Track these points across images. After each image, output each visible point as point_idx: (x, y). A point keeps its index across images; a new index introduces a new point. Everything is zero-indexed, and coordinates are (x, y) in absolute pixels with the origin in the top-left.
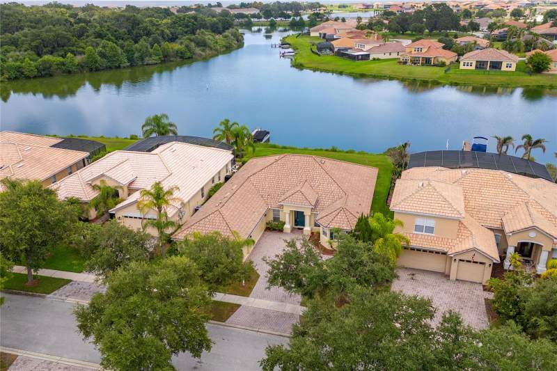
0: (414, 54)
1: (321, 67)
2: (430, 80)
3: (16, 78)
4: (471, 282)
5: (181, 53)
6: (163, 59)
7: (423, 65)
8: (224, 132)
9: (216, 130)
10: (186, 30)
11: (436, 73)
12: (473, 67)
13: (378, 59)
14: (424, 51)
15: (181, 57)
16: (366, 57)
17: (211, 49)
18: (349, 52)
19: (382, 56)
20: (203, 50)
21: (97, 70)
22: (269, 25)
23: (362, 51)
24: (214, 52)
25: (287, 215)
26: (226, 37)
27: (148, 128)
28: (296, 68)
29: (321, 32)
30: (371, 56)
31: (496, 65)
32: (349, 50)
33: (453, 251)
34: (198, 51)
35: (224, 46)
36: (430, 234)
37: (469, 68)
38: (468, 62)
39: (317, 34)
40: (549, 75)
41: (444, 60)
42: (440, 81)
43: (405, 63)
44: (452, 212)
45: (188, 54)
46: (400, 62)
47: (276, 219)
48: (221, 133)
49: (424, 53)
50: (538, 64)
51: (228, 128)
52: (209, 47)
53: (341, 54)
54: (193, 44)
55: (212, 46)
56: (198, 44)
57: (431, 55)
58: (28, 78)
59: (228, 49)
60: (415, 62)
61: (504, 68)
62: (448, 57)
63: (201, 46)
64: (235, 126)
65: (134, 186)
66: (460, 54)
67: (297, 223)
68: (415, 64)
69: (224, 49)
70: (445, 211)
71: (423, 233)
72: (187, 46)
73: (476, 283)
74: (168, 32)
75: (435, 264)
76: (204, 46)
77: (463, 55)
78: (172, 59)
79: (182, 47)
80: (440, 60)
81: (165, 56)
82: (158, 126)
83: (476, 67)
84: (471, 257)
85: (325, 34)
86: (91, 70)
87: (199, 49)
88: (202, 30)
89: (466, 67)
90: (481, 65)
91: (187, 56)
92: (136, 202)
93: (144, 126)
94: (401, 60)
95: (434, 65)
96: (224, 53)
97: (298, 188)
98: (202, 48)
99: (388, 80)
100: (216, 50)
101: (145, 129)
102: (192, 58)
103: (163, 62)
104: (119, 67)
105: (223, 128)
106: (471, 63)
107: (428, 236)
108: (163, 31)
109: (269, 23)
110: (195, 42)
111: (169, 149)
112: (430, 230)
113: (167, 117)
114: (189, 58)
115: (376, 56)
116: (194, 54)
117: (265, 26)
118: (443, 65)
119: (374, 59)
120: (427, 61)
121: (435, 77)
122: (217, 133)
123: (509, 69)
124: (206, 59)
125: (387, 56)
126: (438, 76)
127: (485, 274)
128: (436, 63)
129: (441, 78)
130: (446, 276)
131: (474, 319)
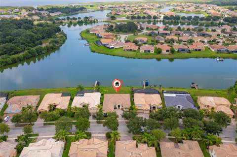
0: (127, 48)
3: (6, 65)
12: (143, 52)
14: (130, 46)
17: (60, 43)
20: (58, 44)
21: (29, 58)
23: (112, 46)
26: (62, 37)
30: (114, 47)
31: (149, 52)
32: (108, 45)
33: (144, 109)
34: (56, 45)
38: (142, 50)
39: (92, 32)
40: (162, 54)
42: (135, 57)
43: (124, 50)
44: (143, 104)
47: (115, 107)
49: (130, 48)
53: (105, 46)
57: (132, 48)
58: (9, 64)
61: (151, 52)
62: (136, 48)
67: (118, 107)
68: (128, 51)
75: (142, 111)
79: (52, 45)
81: (48, 50)
84: (147, 110)
86: (27, 59)
89: (141, 52)
90: (145, 51)
104: (35, 56)
110: (55, 42)
112: (141, 107)
115: (116, 47)
116: (56, 47)
118: (135, 51)
119: (116, 49)
120: (131, 50)
125: (119, 47)
127: (149, 112)
128: (133, 50)
130: (143, 113)
131: (148, 118)
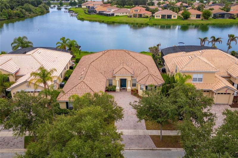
0: (134, 13)
1: (93, 19)
2: (144, 23)
4: (223, 104)
5: (18, 14)
6: (8, 17)
7: (139, 17)
8: (62, 44)
9: (58, 43)
10: (18, 4)
11: (146, 21)
12: (160, 18)
13: (118, 16)
14: (139, 11)
15: (18, 17)
16: (113, 15)
17: (34, 13)
18: (104, 13)
19: (119, 14)
20: (30, 13)
22: (59, 4)
23: (110, 12)
24: (36, 14)
25: (117, 82)
26: (40, 7)
27: (15, 45)
28: (81, 20)
29: (87, 6)
30: (115, 14)
31: (169, 17)
32: (104, 12)
33: (215, 89)
34: (27, 13)
35: (40, 12)
36: (200, 82)
37: (158, 18)
38: (158, 15)
39: (85, 7)
40: (191, 20)
41: (147, 15)
42: (149, 23)
43: (131, 17)
44: (212, 69)
45: (22, 15)
46: (129, 17)
47: (110, 85)
48: (61, 45)
49: (138, 12)
50: (186, 15)
51: (64, 42)
52: (33, 12)
53: (101, 14)
54: (24, 10)
55: (34, 11)
56: (27, 10)
57: (142, 13)
59: (42, 13)
60: (135, 16)
61: (172, 18)
62: (149, 14)
63: (28, 11)
64: (68, 41)
65: (19, 74)
66: (153, 13)
67: (121, 86)
68: (135, 17)
69: (40, 13)
70: (208, 69)
71: (197, 82)
72: (21, 11)
73: (225, 104)
74: (8, 5)
76: (30, 11)
77: (154, 13)
78: (13, 17)
79: (18, 12)
80: (146, 15)
81: (9, 16)
82: (22, 43)
83: (161, 18)
85: (89, 7)
87: (28, 12)
88: (27, 4)
89: (157, 18)
90: (163, 16)
91: (22, 16)
92: (26, 82)
93: (12, 44)
94: (129, 16)
95: (144, 17)
96: (40, 15)
97: (122, 67)
98: (29, 12)
99: (125, 24)
100: (36, 13)
101: (13, 45)
102: (24, 17)
103: (8, 19)
105: (61, 42)
106: (159, 16)
107: (199, 83)
108: (5, 4)
109: (59, 3)
110: (25, 9)
111: (36, 52)
112: (200, 80)
113: (26, 38)
114: (23, 17)
115: (117, 14)
116: (25, 15)
117: (57, 4)
118: (147, 17)
119: (116, 16)
120: (140, 16)
121: (146, 22)
122: (59, 45)
123: (174, 18)
124: (31, 17)
125: (122, 15)
126: (147, 22)
127: (230, 99)
128: (144, 16)
129: (148, 22)
